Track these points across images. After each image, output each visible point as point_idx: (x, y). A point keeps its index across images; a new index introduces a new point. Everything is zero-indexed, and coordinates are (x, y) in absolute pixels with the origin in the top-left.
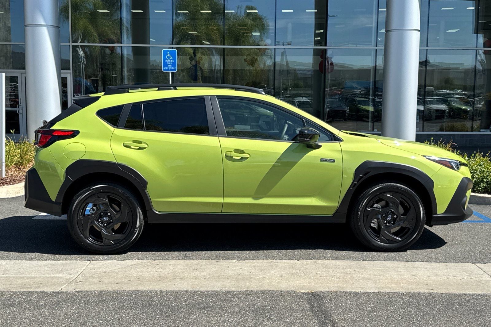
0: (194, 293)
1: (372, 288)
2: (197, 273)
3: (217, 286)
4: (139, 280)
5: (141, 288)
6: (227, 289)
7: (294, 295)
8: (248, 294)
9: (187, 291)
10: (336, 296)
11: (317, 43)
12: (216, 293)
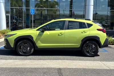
0: (30, 68)
1: (74, 67)
2: (32, 63)
3: (36, 67)
4: (17, 65)
5: (17, 67)
6: (38, 67)
7: (54, 69)
8: (43, 69)
9: (28, 68)
10: (65, 69)
11: (70, 8)
12: (35, 68)
